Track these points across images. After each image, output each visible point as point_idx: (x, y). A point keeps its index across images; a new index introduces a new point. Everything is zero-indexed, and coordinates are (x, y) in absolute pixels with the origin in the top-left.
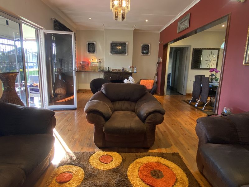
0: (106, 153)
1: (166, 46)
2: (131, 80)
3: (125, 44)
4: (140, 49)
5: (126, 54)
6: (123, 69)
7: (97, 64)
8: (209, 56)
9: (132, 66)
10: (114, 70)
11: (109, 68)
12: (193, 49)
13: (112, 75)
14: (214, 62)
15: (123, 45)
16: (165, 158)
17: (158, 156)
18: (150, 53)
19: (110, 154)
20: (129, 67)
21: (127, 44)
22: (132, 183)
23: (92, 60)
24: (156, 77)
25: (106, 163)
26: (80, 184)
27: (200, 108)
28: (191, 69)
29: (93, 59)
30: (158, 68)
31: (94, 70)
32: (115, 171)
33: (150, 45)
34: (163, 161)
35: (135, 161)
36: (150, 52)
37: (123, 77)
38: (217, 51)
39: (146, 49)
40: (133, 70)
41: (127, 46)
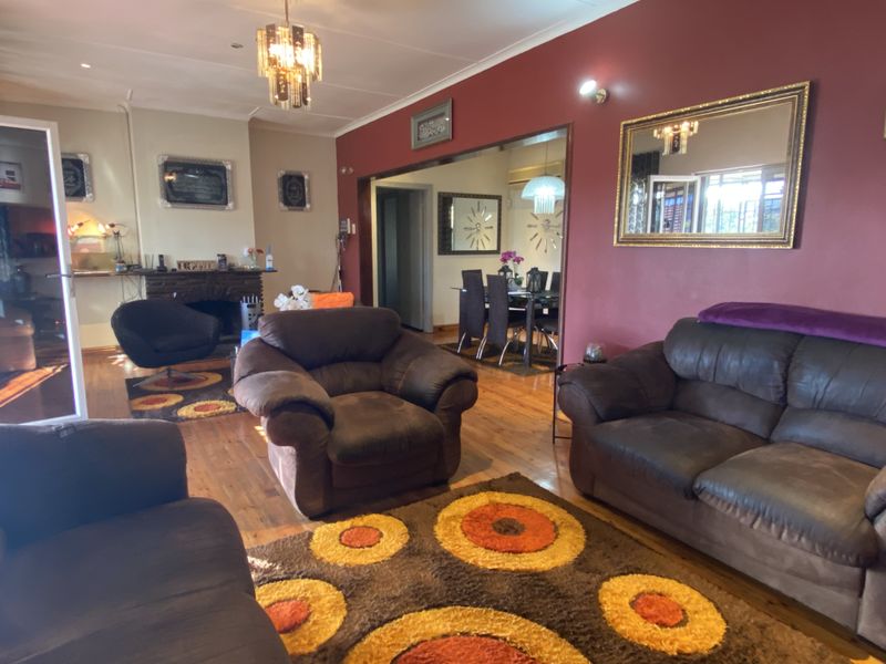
0: (347, 524)
1: (364, 185)
2: (300, 298)
3: (222, 169)
4: (275, 191)
5: (226, 204)
6: (223, 258)
7: (102, 241)
8: (471, 215)
9: (253, 245)
10: (186, 264)
11: (161, 256)
12: (440, 194)
13: (178, 283)
14: (488, 232)
15: (214, 172)
16: (499, 490)
17: (481, 491)
18: (310, 202)
19: (361, 524)
20: (246, 253)
21: (229, 167)
22: (471, 561)
23: (76, 227)
24: (340, 282)
25: (370, 546)
26: (345, 612)
27: (492, 360)
28: (440, 253)
29: (81, 225)
30: (341, 253)
31: (96, 268)
32: (409, 552)
33: (306, 177)
34: (498, 497)
35: (439, 519)
36: (310, 199)
37: (225, 290)
38: (496, 202)
39: (293, 191)
40: (261, 261)
41: (228, 176)
